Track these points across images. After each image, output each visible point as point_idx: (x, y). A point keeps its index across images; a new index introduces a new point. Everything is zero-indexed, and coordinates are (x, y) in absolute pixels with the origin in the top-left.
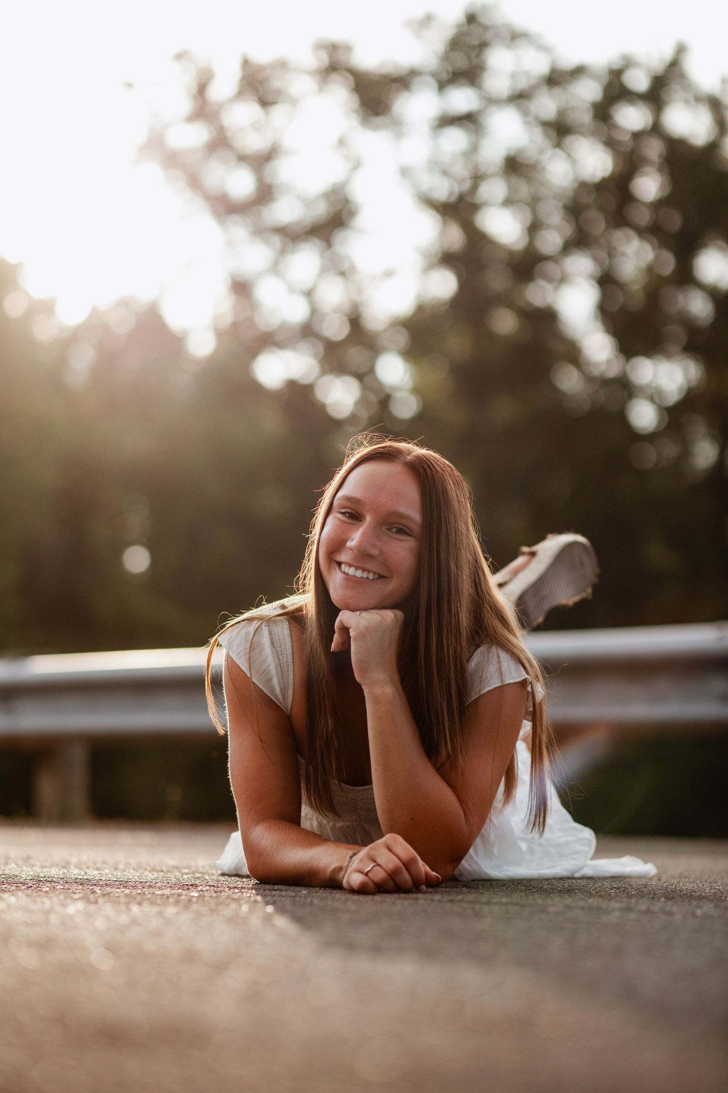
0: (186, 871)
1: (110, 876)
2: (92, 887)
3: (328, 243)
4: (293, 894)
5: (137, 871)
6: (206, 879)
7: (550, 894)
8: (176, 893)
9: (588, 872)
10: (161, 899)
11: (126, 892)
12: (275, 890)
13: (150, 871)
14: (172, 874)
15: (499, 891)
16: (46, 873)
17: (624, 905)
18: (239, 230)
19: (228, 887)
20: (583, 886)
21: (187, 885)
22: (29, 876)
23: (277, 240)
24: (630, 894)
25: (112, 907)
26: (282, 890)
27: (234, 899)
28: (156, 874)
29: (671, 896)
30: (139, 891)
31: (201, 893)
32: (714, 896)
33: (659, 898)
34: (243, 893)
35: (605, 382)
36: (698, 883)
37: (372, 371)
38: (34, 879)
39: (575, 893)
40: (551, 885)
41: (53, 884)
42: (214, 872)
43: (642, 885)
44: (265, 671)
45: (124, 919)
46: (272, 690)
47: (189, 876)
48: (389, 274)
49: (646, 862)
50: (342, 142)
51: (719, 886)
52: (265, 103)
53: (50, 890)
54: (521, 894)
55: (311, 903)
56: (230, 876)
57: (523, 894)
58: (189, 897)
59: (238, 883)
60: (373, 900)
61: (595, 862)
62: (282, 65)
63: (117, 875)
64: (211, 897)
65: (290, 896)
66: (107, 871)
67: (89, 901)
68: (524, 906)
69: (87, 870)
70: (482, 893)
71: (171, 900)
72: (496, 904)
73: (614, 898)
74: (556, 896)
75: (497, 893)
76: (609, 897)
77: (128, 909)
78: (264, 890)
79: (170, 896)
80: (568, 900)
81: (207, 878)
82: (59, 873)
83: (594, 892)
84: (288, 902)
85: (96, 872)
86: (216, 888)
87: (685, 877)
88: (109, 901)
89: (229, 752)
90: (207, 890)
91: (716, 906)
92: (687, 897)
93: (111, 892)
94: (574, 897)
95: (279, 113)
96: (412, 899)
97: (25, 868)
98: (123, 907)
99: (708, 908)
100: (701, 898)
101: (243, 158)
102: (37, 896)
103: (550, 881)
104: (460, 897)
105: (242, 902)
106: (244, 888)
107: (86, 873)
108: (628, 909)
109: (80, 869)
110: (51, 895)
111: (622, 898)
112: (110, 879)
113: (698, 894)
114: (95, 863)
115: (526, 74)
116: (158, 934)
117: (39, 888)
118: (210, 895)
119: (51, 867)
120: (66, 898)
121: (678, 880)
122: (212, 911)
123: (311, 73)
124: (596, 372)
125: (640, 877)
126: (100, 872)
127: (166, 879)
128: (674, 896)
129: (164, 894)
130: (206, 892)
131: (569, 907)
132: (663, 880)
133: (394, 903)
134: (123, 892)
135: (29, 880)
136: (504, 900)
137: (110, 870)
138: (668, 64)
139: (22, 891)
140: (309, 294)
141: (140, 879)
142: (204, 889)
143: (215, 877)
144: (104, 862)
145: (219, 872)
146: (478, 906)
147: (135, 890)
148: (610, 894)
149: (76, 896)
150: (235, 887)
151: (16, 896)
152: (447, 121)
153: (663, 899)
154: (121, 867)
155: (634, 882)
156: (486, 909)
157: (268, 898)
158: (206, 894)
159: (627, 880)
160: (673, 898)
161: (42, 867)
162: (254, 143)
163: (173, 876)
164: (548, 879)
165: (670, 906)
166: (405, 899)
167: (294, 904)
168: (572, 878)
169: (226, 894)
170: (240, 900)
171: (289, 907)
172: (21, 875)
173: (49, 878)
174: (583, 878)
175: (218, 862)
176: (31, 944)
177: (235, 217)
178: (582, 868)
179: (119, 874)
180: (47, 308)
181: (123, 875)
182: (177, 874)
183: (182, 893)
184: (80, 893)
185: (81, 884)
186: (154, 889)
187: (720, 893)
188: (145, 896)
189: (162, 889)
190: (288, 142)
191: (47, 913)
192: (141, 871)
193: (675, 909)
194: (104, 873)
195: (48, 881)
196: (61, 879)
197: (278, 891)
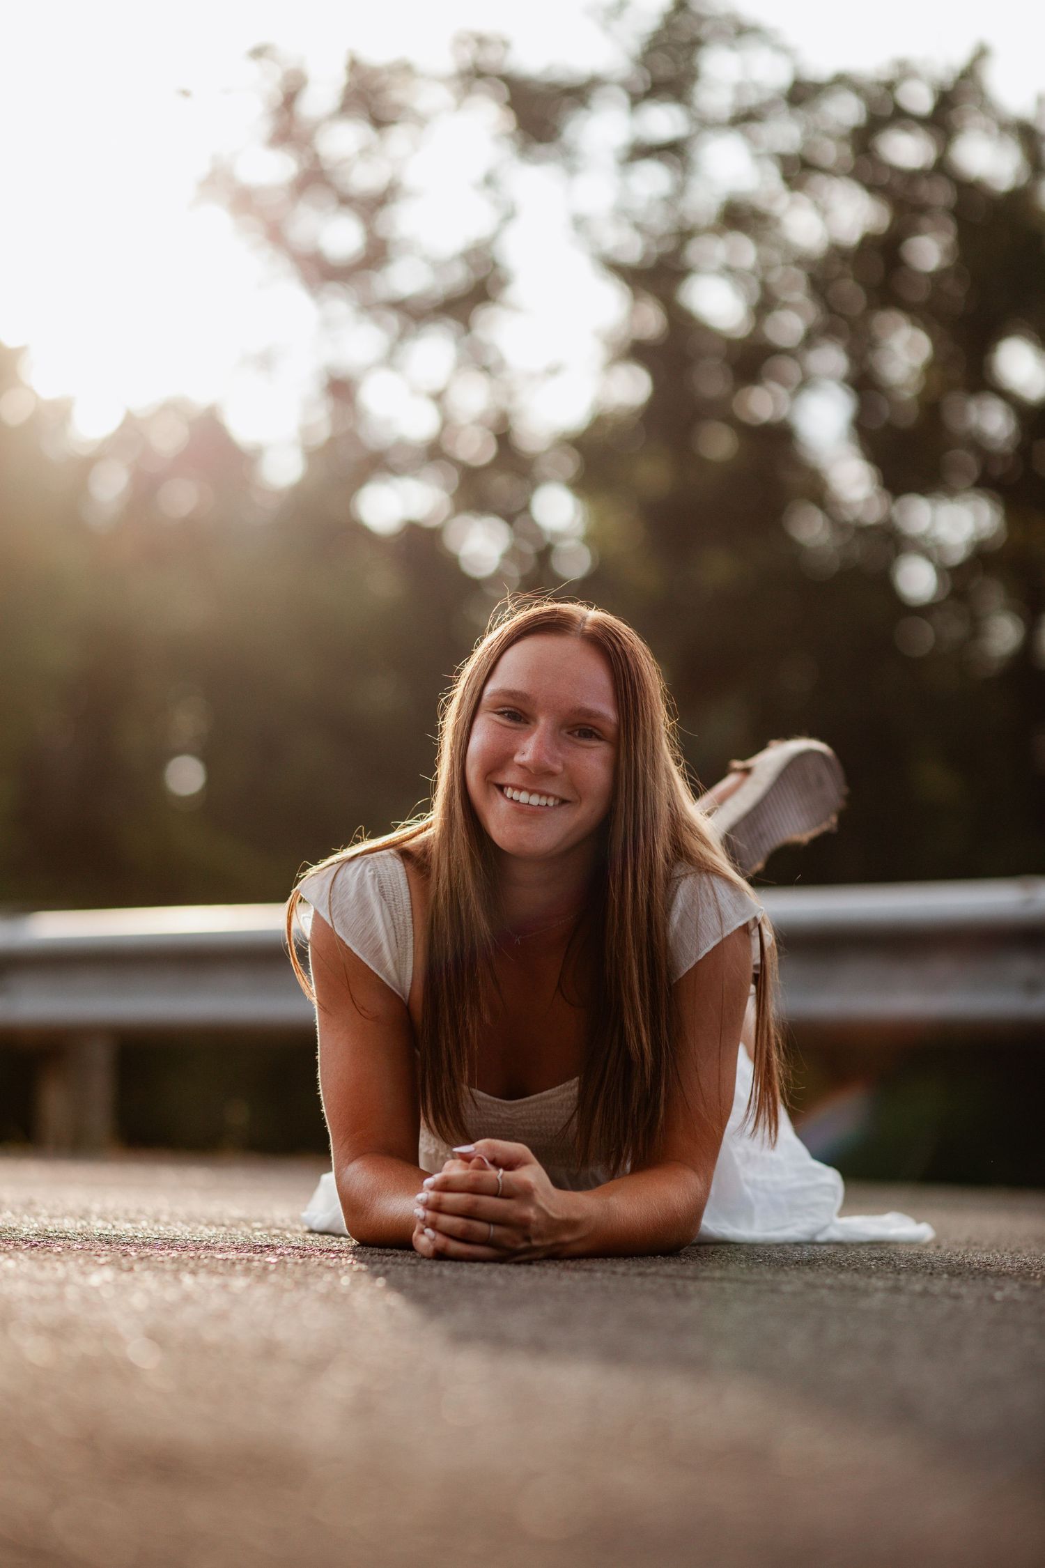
0: (258, 1225)
1: (150, 1232)
2: (123, 1248)
3: (466, 324)
4: (414, 1261)
5: (188, 1224)
6: (287, 1238)
7: (783, 1266)
8: (246, 1258)
9: (835, 1233)
10: (223, 1265)
11: (172, 1255)
12: (387, 1255)
13: (206, 1225)
14: (237, 1230)
15: (710, 1261)
16: (57, 1226)
17: (890, 1283)
18: (340, 306)
19: (320, 1250)
20: (829, 1255)
21: (261, 1246)
22: (32, 1229)
23: (393, 319)
24: (898, 1267)
25: (155, 1276)
26: (397, 1255)
27: (329, 1268)
28: (214, 1230)
29: (957, 1271)
30: (192, 1254)
31: (281, 1257)
32: (1019, 1272)
33: (939, 1274)
34: (341, 1258)
35: (862, 531)
36: (994, 1253)
37: (526, 509)
38: (40, 1234)
39: (819, 1265)
40: (785, 1253)
41: (67, 1242)
42: (298, 1227)
43: (914, 1254)
44: (370, 936)
45: (171, 1295)
46: (381, 964)
47: (262, 1233)
48: (554, 371)
49: (919, 1222)
50: (490, 181)
51: (1025, 1257)
52: (379, 122)
53: (63, 1251)
54: (741, 1266)
55: (440, 1275)
56: (322, 1233)
57: (744, 1266)
58: (263, 1264)
59: (334, 1244)
60: (528, 1271)
61: (846, 1220)
62: (406, 69)
63: (159, 1230)
64: (296, 1263)
65: (409, 1265)
66: (144, 1224)
67: (120, 1268)
68: (746, 1282)
69: (115, 1223)
70: (685, 1263)
71: (238, 1267)
72: (705, 1279)
73: (874, 1273)
74: (791, 1269)
75: (707, 1263)
76: (868, 1272)
77: (178, 1280)
78: (372, 1255)
79: (237, 1262)
80: (810, 1276)
81: (288, 1235)
82: (76, 1225)
83: (846, 1265)
84: (406, 1273)
85: (128, 1226)
86: (302, 1251)
87: (975, 1244)
88: (148, 1269)
89: (318, 1057)
90: (289, 1254)
91: (1023, 1287)
92: (980, 1273)
93: (151, 1255)
94: (817, 1270)
95: (399, 138)
96: (585, 1270)
97: (26, 1218)
98: (168, 1277)
99: (1011, 1289)
100: (1000, 1275)
101: (346, 201)
102: (45, 1260)
103: (781, 1247)
104: (653, 1269)
105: (341, 1272)
106: (343, 1251)
107: (114, 1227)
108: (896, 1290)
109: (105, 1219)
110: (64, 1258)
111: (887, 1273)
112: (150, 1236)
113: (994, 1269)
114: (126, 1212)
115: (757, 86)
116: (222, 1316)
117: (48, 1248)
118: (294, 1261)
119: (63, 1216)
120: (87, 1263)
121: (965, 1248)
122: (297, 1284)
123: (445, 80)
124: (849, 516)
125: (911, 1243)
126: (134, 1225)
127: (229, 1237)
128: (961, 1271)
129: (227, 1259)
130: (289, 1257)
131: (811, 1286)
132: (944, 1248)
133: (559, 1277)
134: (168, 1255)
135: (32, 1235)
136: (718, 1274)
137: (148, 1222)
138: (958, 75)
139: (22, 1251)
140: (438, 397)
141: (192, 1236)
142: (286, 1252)
143: (299, 1235)
144: (140, 1211)
145: (306, 1228)
146: (679, 1283)
147: (185, 1252)
148: (869, 1268)
149: (102, 1260)
150: (330, 1250)
151: (16, 1259)
152: (641, 151)
153: (945, 1276)
154: (164, 1218)
155: (902, 1251)
156: (692, 1287)
157: (378, 1267)
158: (288, 1259)
159: (892, 1247)
160: (960, 1274)
161: (51, 1217)
162: (365, 178)
163: (240, 1233)
164: (778, 1245)
165: (956, 1286)
166: (575, 1270)
167: (415, 1276)
168: (813, 1243)
169: (317, 1260)
170: (338, 1269)
171: (408, 1281)
172: (21, 1228)
173: (61, 1232)
174: (828, 1243)
175: (304, 1215)
176: (39, 1329)
177: (333, 286)
178: (824, 1228)
179: (162, 1228)
180: (61, 412)
181: (168, 1231)
182: (245, 1229)
183: (253, 1257)
184: (106, 1255)
185: (108, 1243)
186: (213, 1252)
187: (1027, 1267)
188: (200, 1261)
189: (224, 1252)
190: (411, 178)
191: (62, 1284)
192: (193, 1225)
193: (964, 1290)
194: (140, 1227)
195: (60, 1238)
196: (79, 1234)
197: (391, 1257)
